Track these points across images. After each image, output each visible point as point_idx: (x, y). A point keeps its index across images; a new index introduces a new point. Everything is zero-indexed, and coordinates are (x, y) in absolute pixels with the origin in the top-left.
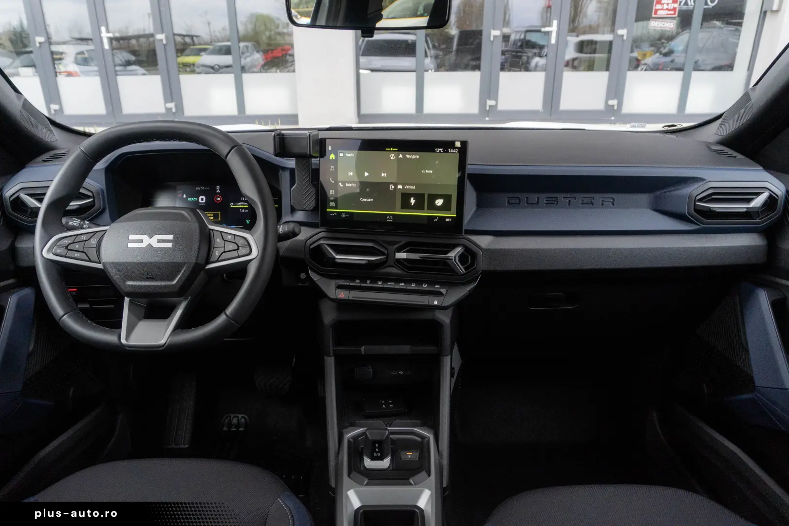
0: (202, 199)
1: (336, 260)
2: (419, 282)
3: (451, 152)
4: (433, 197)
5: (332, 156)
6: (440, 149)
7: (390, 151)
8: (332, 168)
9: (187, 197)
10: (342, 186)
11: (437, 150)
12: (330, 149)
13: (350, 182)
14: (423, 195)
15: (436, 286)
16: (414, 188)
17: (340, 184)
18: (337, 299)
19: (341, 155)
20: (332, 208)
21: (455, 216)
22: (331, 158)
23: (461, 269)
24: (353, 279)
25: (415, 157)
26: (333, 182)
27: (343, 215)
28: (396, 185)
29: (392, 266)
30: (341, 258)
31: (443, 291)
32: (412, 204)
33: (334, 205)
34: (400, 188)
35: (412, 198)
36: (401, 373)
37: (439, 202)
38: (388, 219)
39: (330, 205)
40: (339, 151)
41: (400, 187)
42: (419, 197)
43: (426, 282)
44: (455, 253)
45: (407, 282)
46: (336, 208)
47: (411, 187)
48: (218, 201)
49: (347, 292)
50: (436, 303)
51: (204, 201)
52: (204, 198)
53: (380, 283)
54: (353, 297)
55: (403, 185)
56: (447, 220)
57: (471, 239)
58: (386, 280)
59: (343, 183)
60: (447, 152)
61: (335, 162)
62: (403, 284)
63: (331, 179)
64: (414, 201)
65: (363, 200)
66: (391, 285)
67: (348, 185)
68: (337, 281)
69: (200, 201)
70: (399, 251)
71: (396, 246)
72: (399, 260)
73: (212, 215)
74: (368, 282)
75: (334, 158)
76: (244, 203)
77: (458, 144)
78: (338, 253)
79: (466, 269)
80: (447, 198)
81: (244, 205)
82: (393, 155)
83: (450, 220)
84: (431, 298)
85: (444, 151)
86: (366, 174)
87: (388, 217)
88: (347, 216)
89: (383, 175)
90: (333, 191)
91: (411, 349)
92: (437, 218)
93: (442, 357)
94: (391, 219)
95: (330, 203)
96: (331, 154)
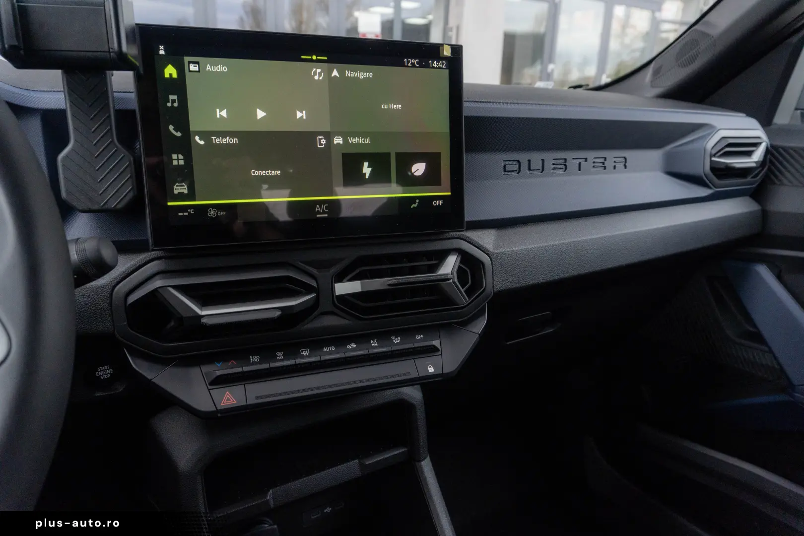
1: (204, 320)
2: (384, 336)
3: (433, 67)
4: (406, 160)
5: (170, 71)
6: (413, 61)
7: (311, 61)
8: (173, 101)
10: (202, 143)
11: (408, 62)
12: (162, 52)
13: (223, 134)
14: (389, 154)
15: (418, 337)
16: (368, 141)
17: (197, 138)
18: (218, 411)
19: (193, 68)
20: (181, 197)
21: (450, 193)
22: (167, 76)
23: (462, 298)
24: (242, 355)
25: (366, 75)
26: (179, 134)
27: (212, 213)
28: (328, 136)
29: (333, 313)
30: (211, 314)
31: (436, 343)
32: (367, 177)
33: (186, 191)
34: (338, 144)
35: (366, 164)
36: (328, 510)
37: (419, 169)
38: (319, 213)
39: (176, 192)
40: (187, 59)
41: (338, 140)
42: (380, 161)
43: (396, 333)
44: (450, 266)
45: (362, 338)
46: (191, 196)
47: (361, 140)
49: (239, 389)
50: (431, 370)
53: (306, 353)
54: (257, 398)
55: (345, 136)
56: (436, 203)
57: (471, 239)
58: (316, 342)
59: (205, 135)
60: (427, 66)
61: (179, 86)
62: (354, 346)
63: (171, 128)
64: (370, 169)
65: (258, 173)
66: (329, 353)
67: (217, 140)
68: (206, 368)
70: (340, 280)
71: (333, 270)
72: (343, 298)
74: (280, 356)
75: (175, 76)
77: (447, 52)
78: (205, 302)
80: (433, 160)
82: (319, 70)
83: (441, 202)
84: (420, 362)
85: (421, 66)
86: (260, 114)
87: (318, 208)
88: (220, 214)
89: (299, 115)
90: (181, 157)
91: (361, 465)
92: (417, 201)
93: (417, 463)
94: (324, 213)
95: (175, 187)
96: (166, 66)
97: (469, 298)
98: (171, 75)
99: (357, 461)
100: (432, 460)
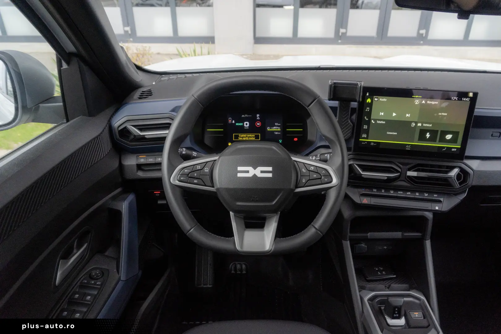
0: (247, 124)
1: (363, 176)
2: (421, 192)
3: (463, 100)
4: (445, 133)
5: (369, 100)
6: (456, 98)
7: (416, 98)
8: (368, 109)
9: (236, 122)
10: (374, 122)
11: (453, 99)
12: (368, 95)
13: (381, 120)
14: (437, 131)
15: (435, 195)
16: (431, 125)
17: (372, 121)
18: (361, 204)
19: (376, 99)
20: (364, 138)
21: (460, 147)
22: (367, 102)
23: (457, 185)
24: (371, 188)
25: (435, 103)
26: (367, 119)
27: (372, 144)
28: (416, 123)
29: (404, 181)
30: (366, 174)
31: (442, 199)
32: (427, 138)
33: (366, 137)
34: (419, 126)
35: (428, 133)
36: (385, 247)
37: (449, 137)
38: (407, 148)
39: (363, 136)
40: (374, 97)
41: (419, 125)
42: (434, 133)
43: (427, 192)
44: (454, 172)
45: (413, 191)
46: (367, 138)
47: (428, 125)
48: (258, 125)
49: (369, 199)
50: (437, 208)
51: (248, 126)
52: (248, 123)
53: (392, 192)
54: (374, 203)
55: (422, 123)
56: (453, 150)
57: (466, 163)
58: (396, 189)
59: (375, 120)
60: (461, 100)
61: (370, 105)
62: (409, 193)
63: (365, 117)
64: (429, 135)
65: (389, 133)
66: (400, 194)
67: (378, 122)
68: (360, 190)
69: (245, 126)
70: (409, 170)
71: (408, 167)
72: (409, 177)
73: (254, 136)
74: (383, 191)
75: (370, 102)
76: (277, 128)
77: (471, 95)
78: (364, 170)
79: (460, 184)
80: (455, 134)
81: (278, 129)
82: (418, 101)
83: (455, 150)
84: (433, 204)
85: (458, 100)
86: (394, 114)
87: (407, 146)
88: (375, 144)
89: (407, 115)
90: (366, 126)
91: (402, 235)
92: (446, 148)
93: (424, 241)
94: (409, 148)
95: (363, 135)
96: (368, 99)
97: (460, 185)
98: (369, 101)
99: (401, 233)
100: (431, 241)
